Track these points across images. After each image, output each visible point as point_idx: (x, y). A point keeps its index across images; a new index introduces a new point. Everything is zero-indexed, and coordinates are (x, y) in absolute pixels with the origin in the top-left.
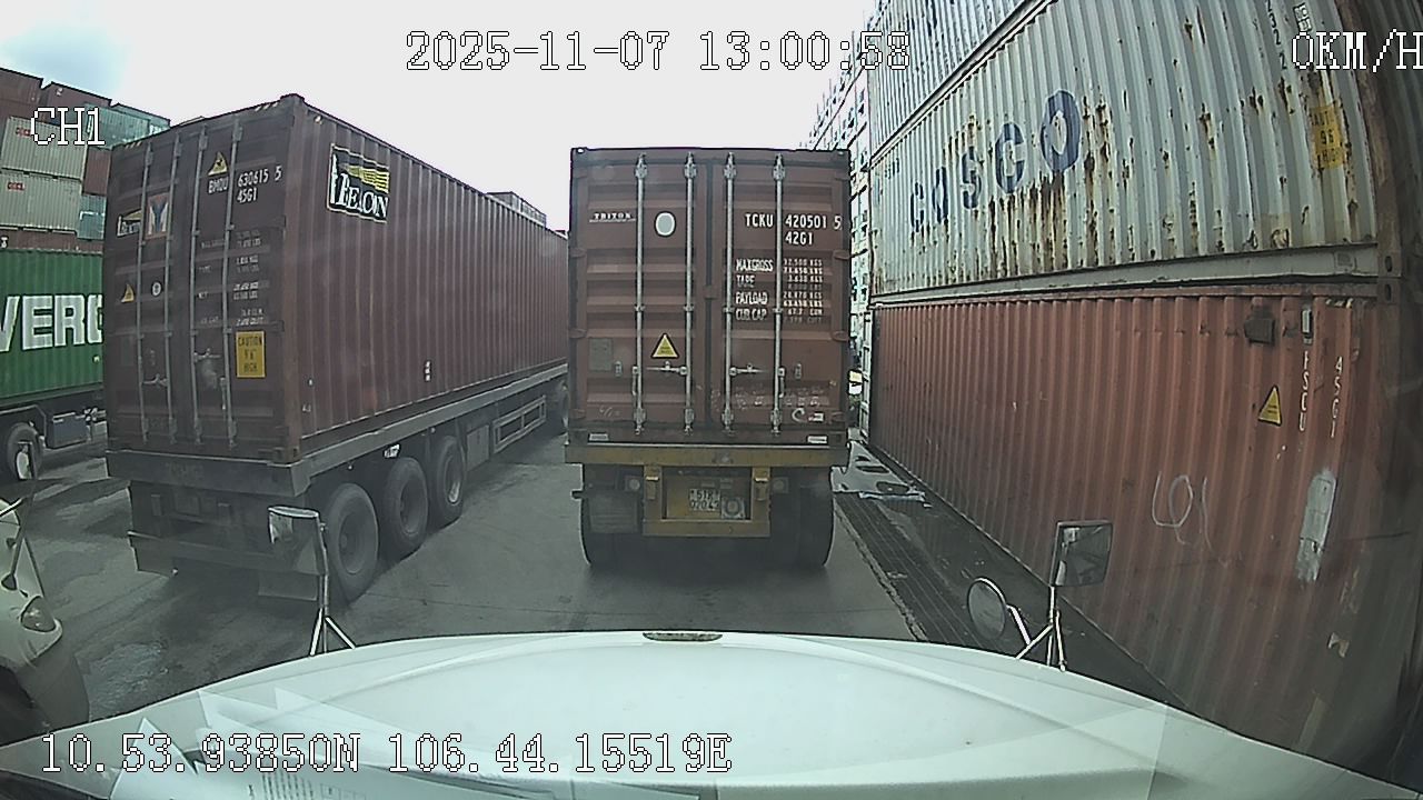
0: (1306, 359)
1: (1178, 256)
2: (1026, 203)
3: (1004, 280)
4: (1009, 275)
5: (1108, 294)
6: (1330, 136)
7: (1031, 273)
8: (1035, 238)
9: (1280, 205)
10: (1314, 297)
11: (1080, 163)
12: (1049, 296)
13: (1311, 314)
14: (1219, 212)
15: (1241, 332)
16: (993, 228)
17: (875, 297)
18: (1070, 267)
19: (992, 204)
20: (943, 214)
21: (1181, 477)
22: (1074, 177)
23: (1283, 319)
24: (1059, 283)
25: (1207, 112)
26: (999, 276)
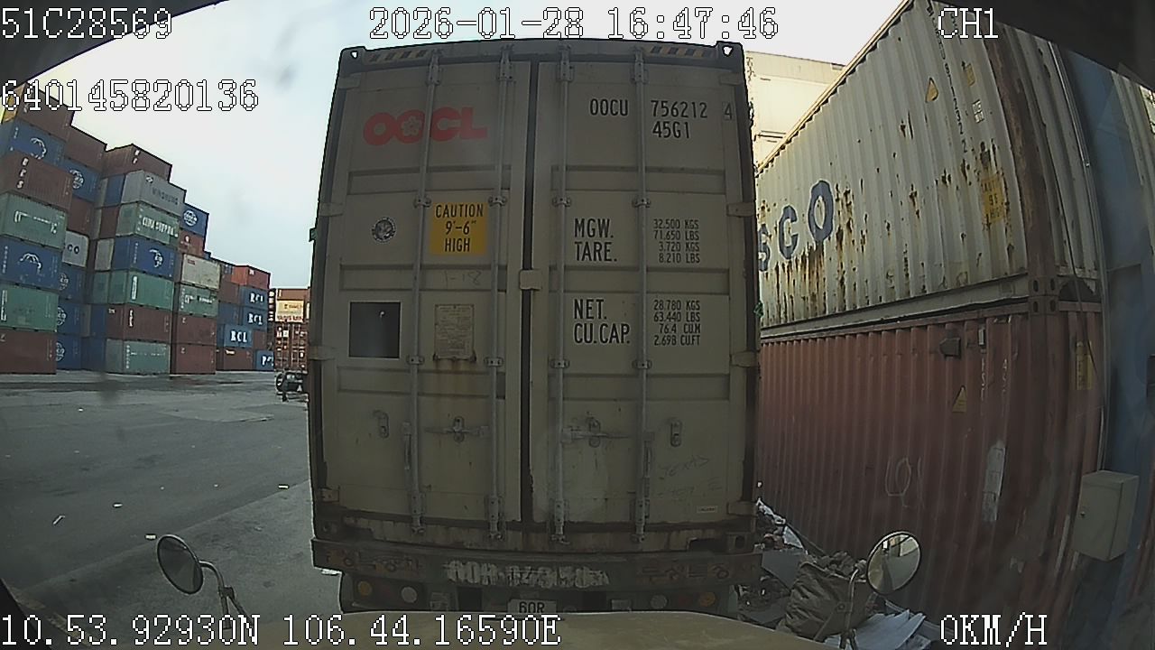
0: (983, 364)
1: (897, 299)
2: (799, 267)
3: (785, 325)
5: (852, 331)
6: (996, 198)
7: (803, 319)
8: (805, 293)
9: (962, 255)
10: (986, 318)
11: (833, 235)
12: (815, 335)
13: (984, 331)
14: (923, 264)
15: (938, 350)
16: (778, 286)
18: (827, 313)
21: (904, 460)
22: (829, 245)
23: (966, 335)
24: (821, 325)
25: (915, 190)
26: (782, 323)
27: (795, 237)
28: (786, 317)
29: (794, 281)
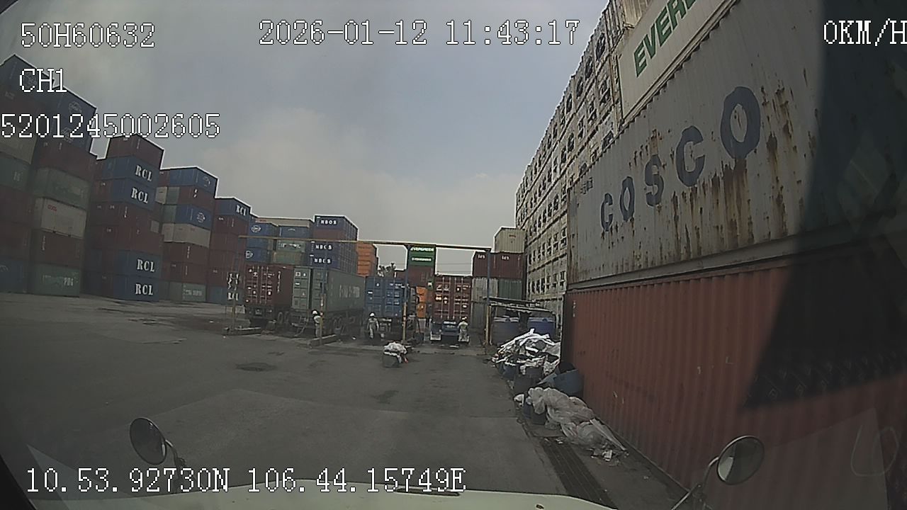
2: (708, 192)
3: (687, 261)
4: (692, 257)
7: (715, 252)
8: (719, 221)
11: (762, 146)
16: (676, 218)
17: (571, 284)
18: (755, 241)
19: (675, 199)
20: (628, 214)
22: (757, 160)
24: (744, 258)
26: (683, 258)
27: (700, 162)
28: (688, 252)
29: (701, 209)
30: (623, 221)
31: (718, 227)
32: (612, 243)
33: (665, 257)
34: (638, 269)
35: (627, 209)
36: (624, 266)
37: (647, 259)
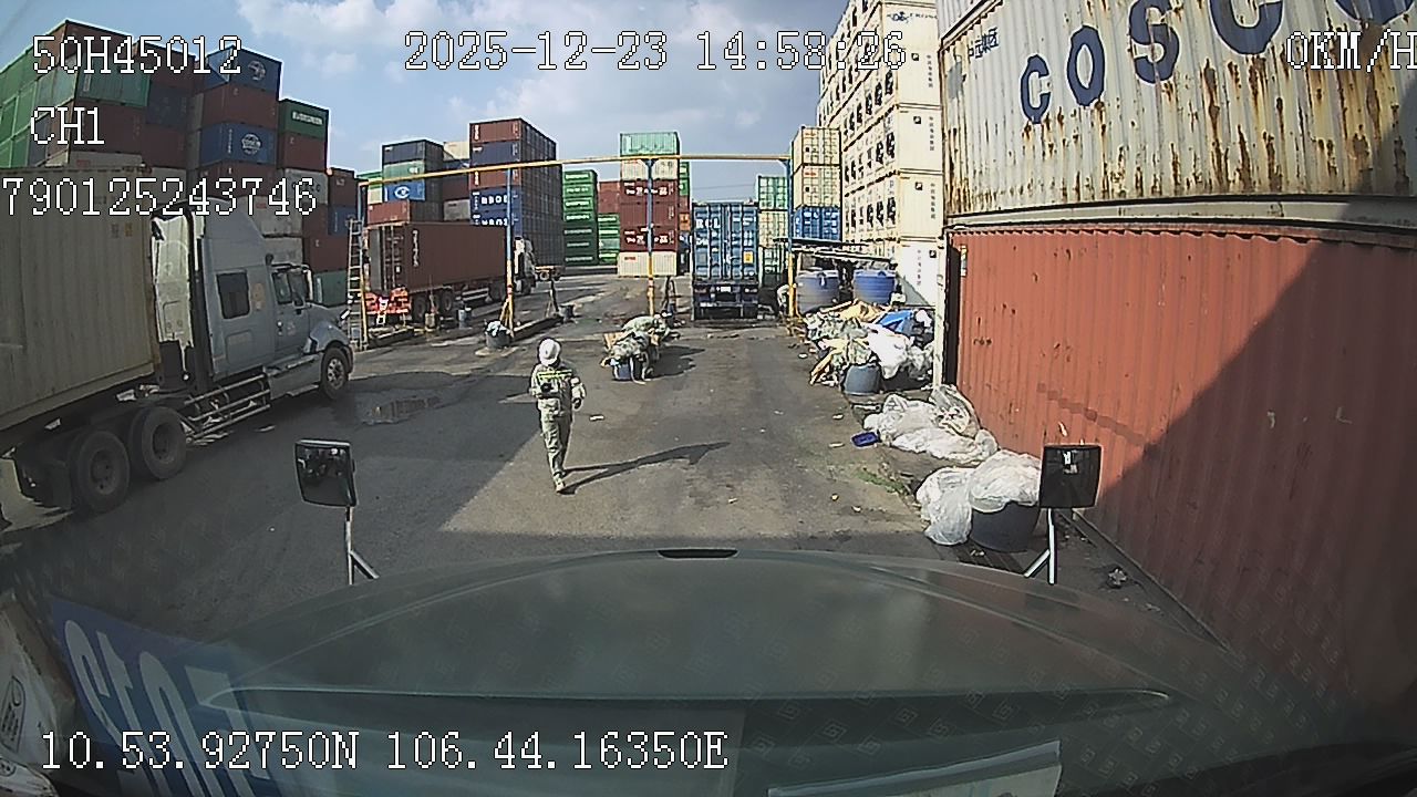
3: (1246, 197)
4: (1258, 191)
16: (1214, 111)
19: (1209, 74)
26: (1235, 188)
27: (1272, 12)
28: (1247, 181)
29: (1280, 100)
30: (1077, 106)
31: (1321, 142)
32: (1051, 146)
33: (1188, 184)
34: (1117, 198)
35: (1087, 86)
36: (1083, 190)
37: (1139, 181)
